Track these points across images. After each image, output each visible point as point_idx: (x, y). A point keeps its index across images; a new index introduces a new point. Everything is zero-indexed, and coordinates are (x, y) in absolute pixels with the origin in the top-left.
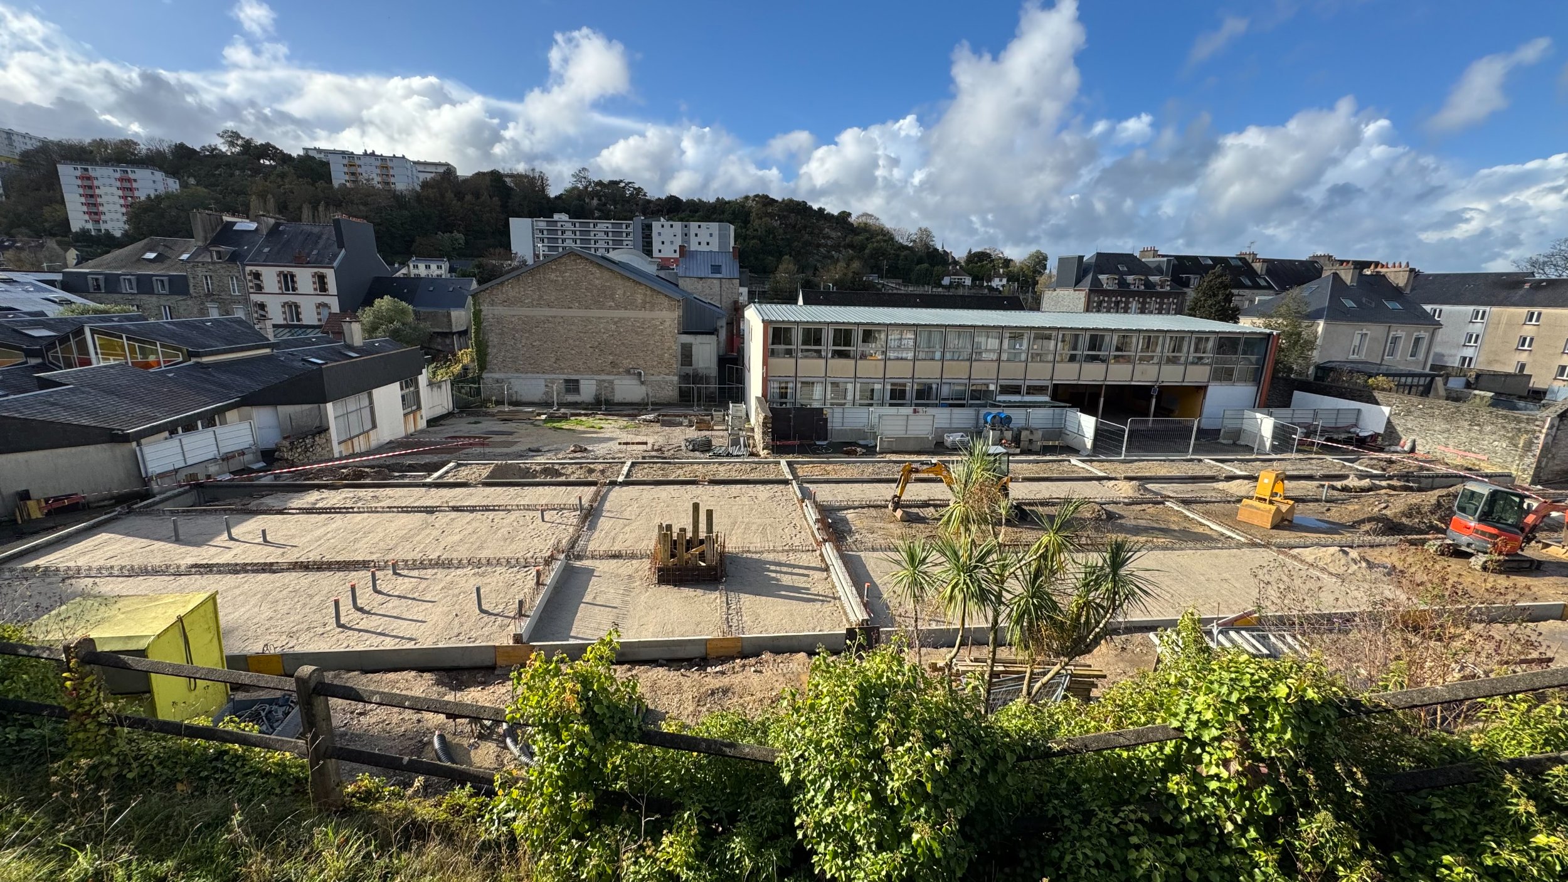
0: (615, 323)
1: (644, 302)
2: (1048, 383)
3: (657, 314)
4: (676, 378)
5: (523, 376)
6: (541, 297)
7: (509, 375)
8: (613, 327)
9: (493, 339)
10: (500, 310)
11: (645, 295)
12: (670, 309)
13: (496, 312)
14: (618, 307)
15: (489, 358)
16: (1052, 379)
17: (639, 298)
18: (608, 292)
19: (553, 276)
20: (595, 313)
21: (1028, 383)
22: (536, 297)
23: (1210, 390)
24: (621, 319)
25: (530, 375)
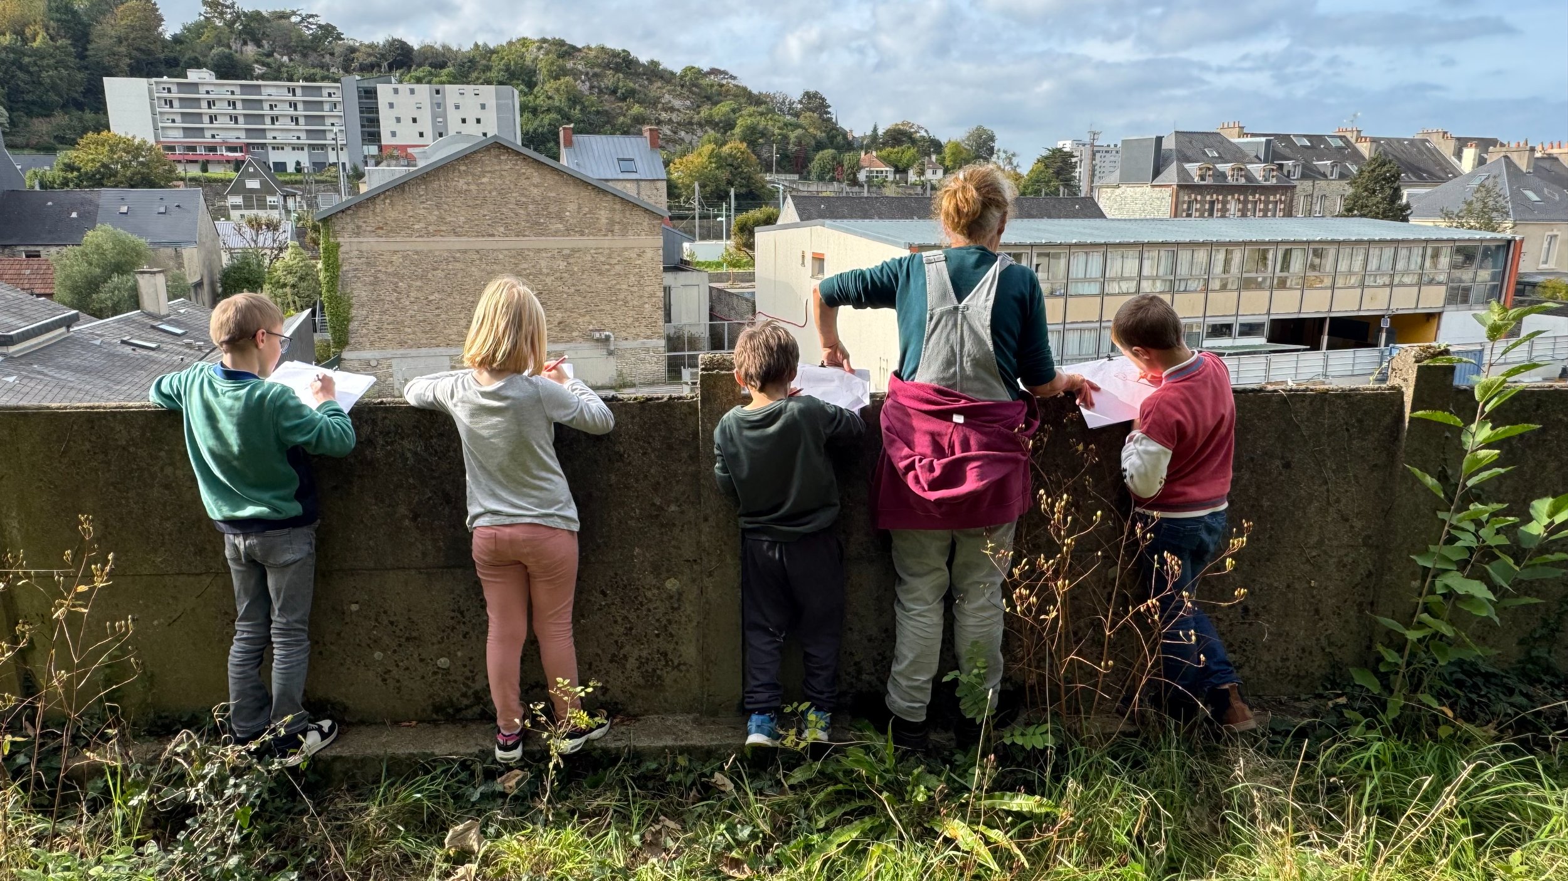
0: (566, 257)
1: (612, 222)
2: (1264, 319)
3: (632, 240)
4: (663, 343)
5: (413, 352)
6: (441, 219)
7: (389, 352)
8: (563, 265)
9: (359, 292)
10: (370, 243)
11: (613, 210)
12: (651, 232)
13: (364, 247)
14: (568, 231)
15: (353, 326)
16: (1269, 313)
17: (603, 216)
18: (553, 209)
19: (461, 184)
20: (532, 242)
21: (1243, 320)
22: (432, 218)
23: (1445, 318)
24: (574, 250)
25: (424, 351)
